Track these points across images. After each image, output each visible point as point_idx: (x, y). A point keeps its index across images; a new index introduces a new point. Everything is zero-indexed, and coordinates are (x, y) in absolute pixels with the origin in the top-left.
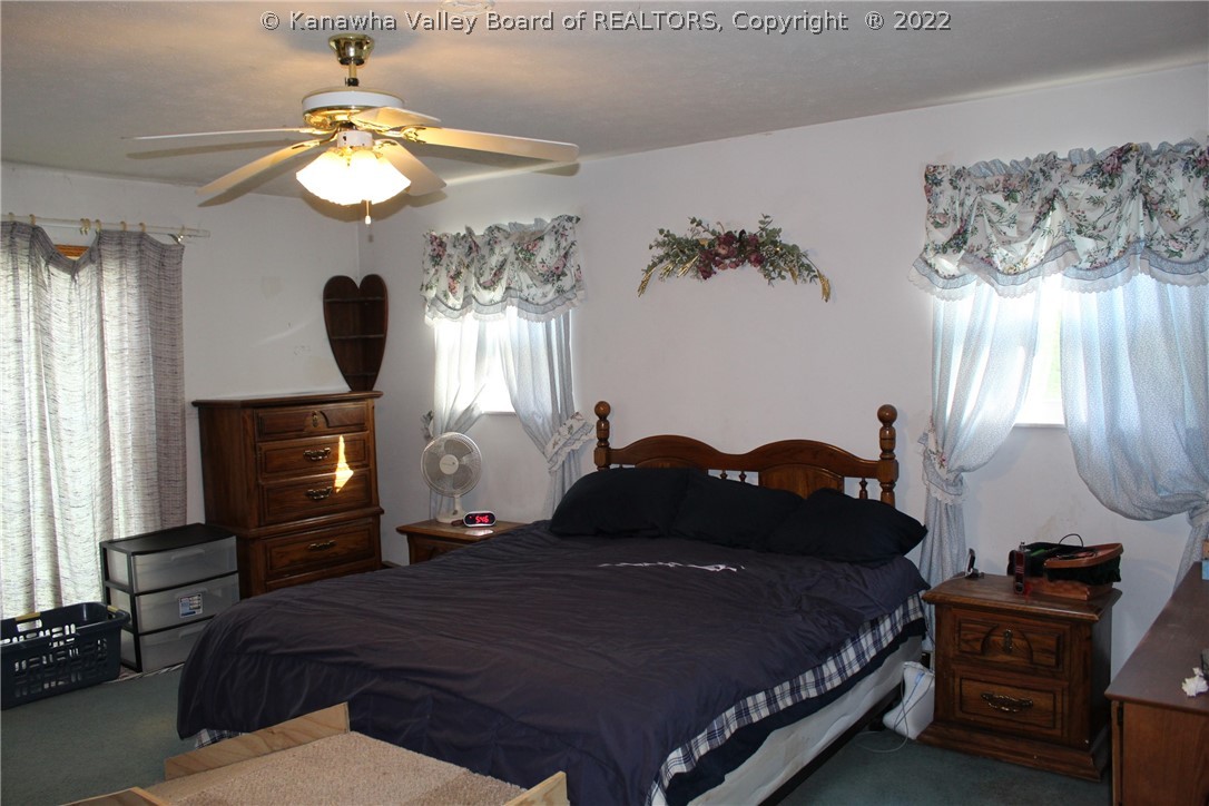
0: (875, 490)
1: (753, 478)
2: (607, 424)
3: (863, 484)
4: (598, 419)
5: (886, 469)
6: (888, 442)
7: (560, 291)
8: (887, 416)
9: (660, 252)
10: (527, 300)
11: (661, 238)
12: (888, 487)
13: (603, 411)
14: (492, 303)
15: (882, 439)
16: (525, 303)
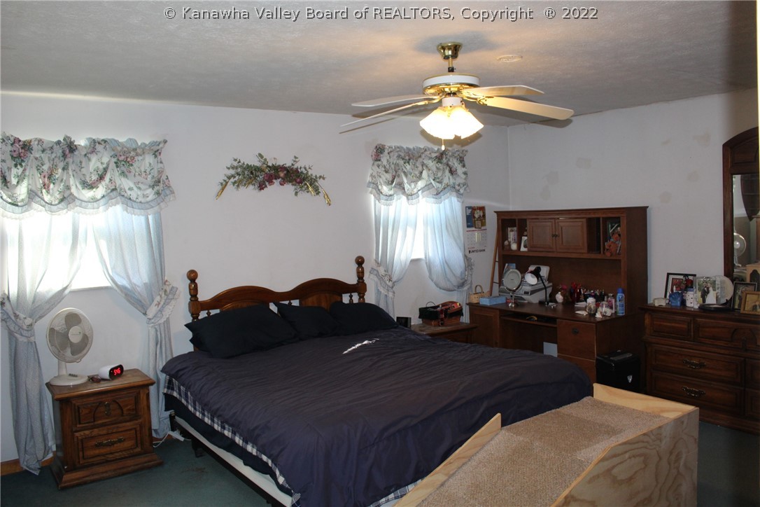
0: (356, 299)
1: (296, 303)
2: (196, 285)
3: (351, 297)
4: (189, 282)
5: (360, 288)
6: (361, 275)
7: (158, 193)
8: (360, 262)
9: (232, 172)
10: (130, 199)
11: (235, 164)
12: (362, 296)
13: (192, 276)
14: (95, 200)
15: (358, 272)
16: (128, 201)
